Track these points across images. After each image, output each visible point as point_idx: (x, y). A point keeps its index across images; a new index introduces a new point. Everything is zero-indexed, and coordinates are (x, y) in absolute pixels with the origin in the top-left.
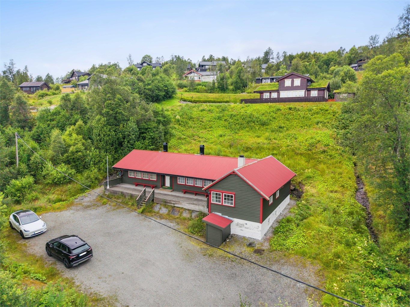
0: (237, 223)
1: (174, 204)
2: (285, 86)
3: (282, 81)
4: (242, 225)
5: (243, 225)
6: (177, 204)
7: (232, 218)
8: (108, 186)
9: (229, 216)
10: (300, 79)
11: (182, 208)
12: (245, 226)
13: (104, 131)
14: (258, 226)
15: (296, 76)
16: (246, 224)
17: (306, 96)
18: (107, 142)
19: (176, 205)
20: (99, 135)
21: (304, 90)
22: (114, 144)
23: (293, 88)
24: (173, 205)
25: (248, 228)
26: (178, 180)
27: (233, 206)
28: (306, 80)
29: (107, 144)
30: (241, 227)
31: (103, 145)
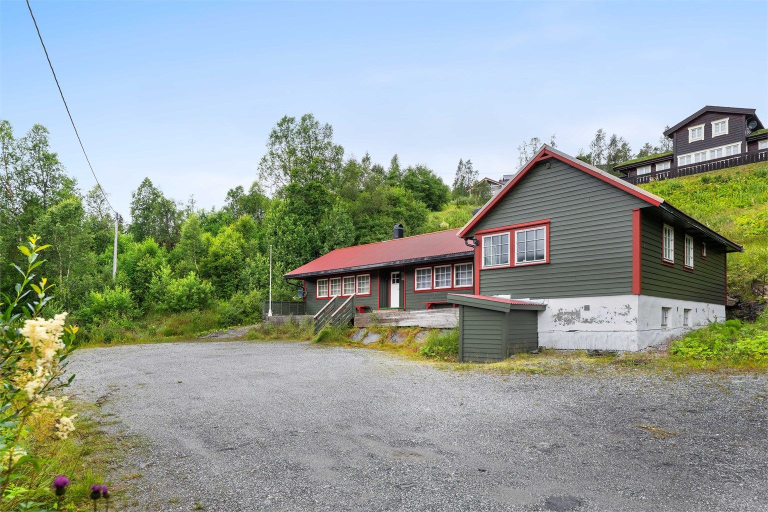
0: (556, 312)
1: (397, 321)
2: (690, 142)
3: (681, 133)
4: (572, 313)
5: (577, 314)
6: (402, 319)
7: (542, 300)
8: (270, 311)
9: (532, 295)
10: (727, 120)
11: (416, 327)
12: (585, 315)
13: (284, 225)
14: (628, 307)
15: (716, 115)
16: (587, 308)
17: (747, 151)
18: (288, 247)
19: (401, 324)
20: (275, 233)
21: (740, 143)
22: (303, 251)
23: (709, 142)
24: (394, 324)
25: (591, 321)
26: (416, 282)
27: (544, 261)
28: (744, 117)
29: (289, 251)
30: (568, 322)
31: (281, 253)
